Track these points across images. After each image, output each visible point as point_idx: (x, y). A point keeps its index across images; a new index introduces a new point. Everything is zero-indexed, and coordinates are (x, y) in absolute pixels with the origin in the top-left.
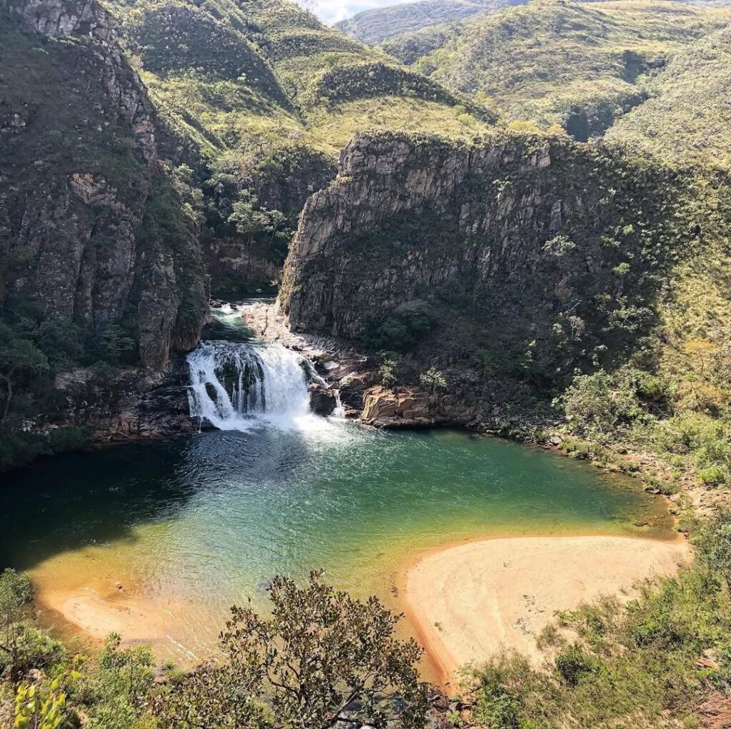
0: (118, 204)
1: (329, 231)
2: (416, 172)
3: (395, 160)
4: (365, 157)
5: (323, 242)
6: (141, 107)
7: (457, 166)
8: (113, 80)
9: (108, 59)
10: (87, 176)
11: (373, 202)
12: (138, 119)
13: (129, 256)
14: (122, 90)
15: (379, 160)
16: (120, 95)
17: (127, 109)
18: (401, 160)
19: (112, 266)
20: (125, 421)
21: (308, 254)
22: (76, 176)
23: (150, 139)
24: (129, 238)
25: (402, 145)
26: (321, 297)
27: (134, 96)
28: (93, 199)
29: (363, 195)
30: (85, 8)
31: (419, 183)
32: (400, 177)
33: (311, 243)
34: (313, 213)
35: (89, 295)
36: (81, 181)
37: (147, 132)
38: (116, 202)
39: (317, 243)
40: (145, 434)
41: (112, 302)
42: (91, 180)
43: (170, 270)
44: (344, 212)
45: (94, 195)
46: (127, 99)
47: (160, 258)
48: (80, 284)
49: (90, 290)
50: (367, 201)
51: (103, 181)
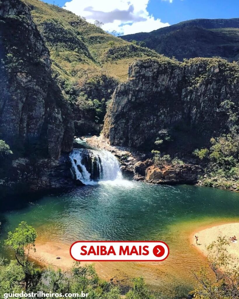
0: (37, 87)
1: (126, 101)
2: (162, 75)
3: (153, 70)
4: (140, 69)
5: (123, 106)
6: (44, 48)
7: (179, 73)
8: (32, 36)
9: (30, 27)
10: (23, 74)
11: (144, 88)
12: (43, 53)
13: (42, 109)
14: (36, 40)
15: (146, 70)
16: (35, 43)
17: (38, 48)
18: (155, 70)
19: (35, 114)
20: (44, 181)
21: (117, 111)
22: (19, 74)
23: (48, 62)
24: (42, 101)
25: (156, 64)
26: (123, 129)
27: (41, 43)
28: (26, 84)
29: (140, 85)
30: (20, 6)
31: (163, 80)
32: (155, 77)
33: (118, 106)
34: (119, 93)
35: (25, 126)
36: (20, 76)
37: (47, 59)
38: (36, 86)
39: (120, 107)
40: (53, 186)
41: (35, 130)
42: (25, 76)
43: (60, 116)
44: (132, 92)
45: (26, 82)
46: (38, 44)
47: (55, 111)
48: (22, 121)
49: (26, 124)
50: (142, 88)
51: (30, 77)
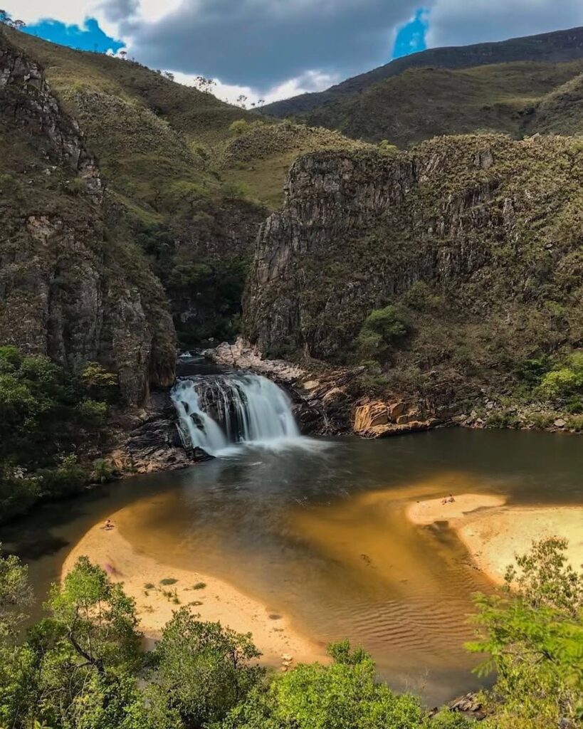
0: (78, 244)
1: (286, 255)
2: (364, 186)
3: (341, 177)
4: (311, 177)
5: (282, 266)
6: (84, 153)
7: (402, 175)
8: (54, 128)
9: (45, 107)
10: (43, 218)
11: (326, 221)
12: (83, 165)
13: (95, 294)
14: (64, 137)
15: (326, 178)
16: (62, 142)
17: (70, 155)
18: (346, 177)
19: (80, 308)
20: (118, 458)
21: (268, 280)
22: (32, 219)
23: (97, 184)
24: (93, 276)
25: (346, 162)
26: (288, 320)
27: (76, 141)
28: (52, 240)
29: (315, 215)
30: (16, 62)
31: (368, 196)
32: (348, 194)
33: (269, 268)
34: (268, 238)
35: (60, 337)
36: (37, 224)
37: (93, 177)
38: (75, 243)
39: (276, 269)
40: (142, 470)
41: (84, 344)
42: (48, 222)
43: (138, 306)
44: (299, 233)
45: (53, 236)
46: (70, 146)
47: (127, 294)
48: (50, 325)
49: (61, 332)
50: (320, 220)
51: (60, 222)
